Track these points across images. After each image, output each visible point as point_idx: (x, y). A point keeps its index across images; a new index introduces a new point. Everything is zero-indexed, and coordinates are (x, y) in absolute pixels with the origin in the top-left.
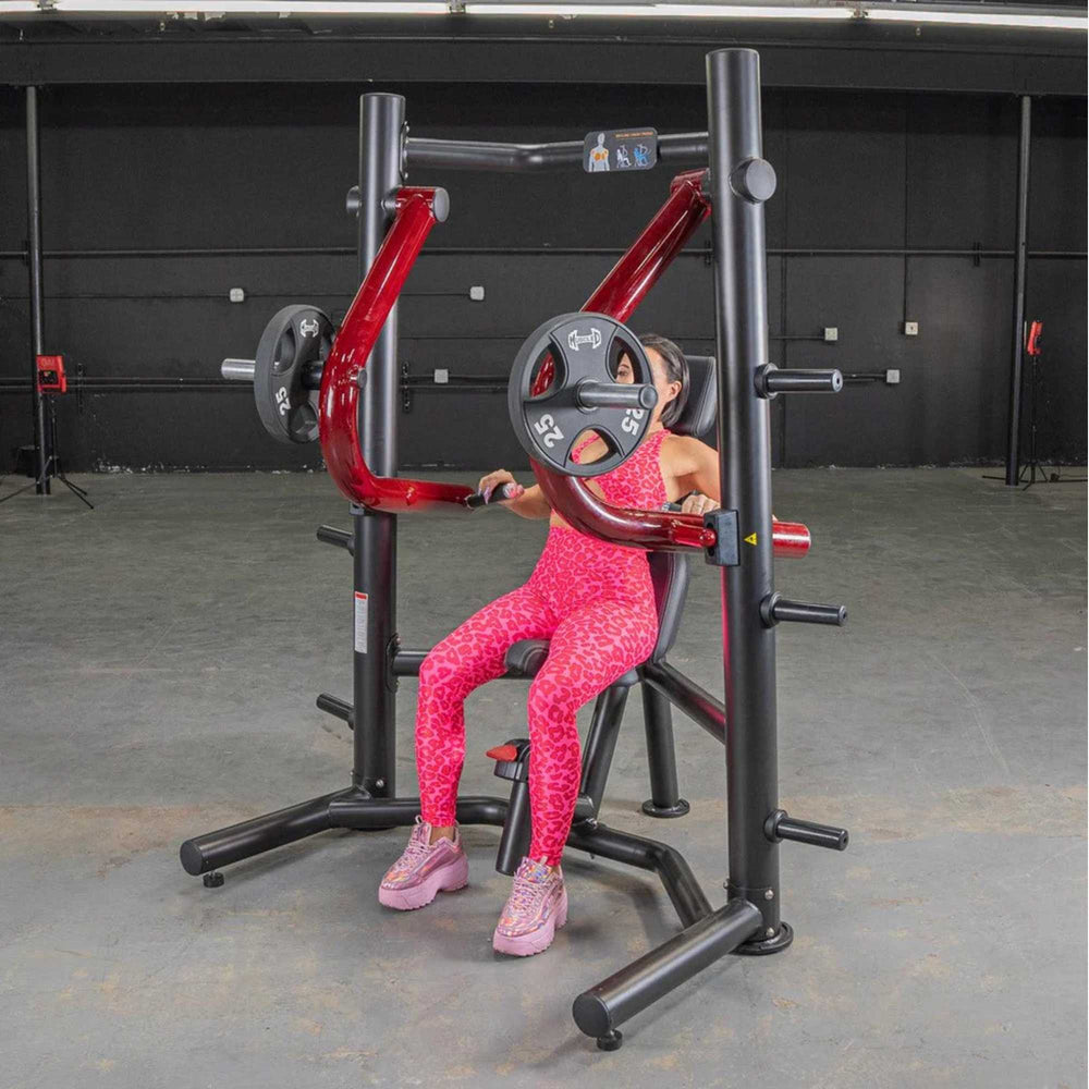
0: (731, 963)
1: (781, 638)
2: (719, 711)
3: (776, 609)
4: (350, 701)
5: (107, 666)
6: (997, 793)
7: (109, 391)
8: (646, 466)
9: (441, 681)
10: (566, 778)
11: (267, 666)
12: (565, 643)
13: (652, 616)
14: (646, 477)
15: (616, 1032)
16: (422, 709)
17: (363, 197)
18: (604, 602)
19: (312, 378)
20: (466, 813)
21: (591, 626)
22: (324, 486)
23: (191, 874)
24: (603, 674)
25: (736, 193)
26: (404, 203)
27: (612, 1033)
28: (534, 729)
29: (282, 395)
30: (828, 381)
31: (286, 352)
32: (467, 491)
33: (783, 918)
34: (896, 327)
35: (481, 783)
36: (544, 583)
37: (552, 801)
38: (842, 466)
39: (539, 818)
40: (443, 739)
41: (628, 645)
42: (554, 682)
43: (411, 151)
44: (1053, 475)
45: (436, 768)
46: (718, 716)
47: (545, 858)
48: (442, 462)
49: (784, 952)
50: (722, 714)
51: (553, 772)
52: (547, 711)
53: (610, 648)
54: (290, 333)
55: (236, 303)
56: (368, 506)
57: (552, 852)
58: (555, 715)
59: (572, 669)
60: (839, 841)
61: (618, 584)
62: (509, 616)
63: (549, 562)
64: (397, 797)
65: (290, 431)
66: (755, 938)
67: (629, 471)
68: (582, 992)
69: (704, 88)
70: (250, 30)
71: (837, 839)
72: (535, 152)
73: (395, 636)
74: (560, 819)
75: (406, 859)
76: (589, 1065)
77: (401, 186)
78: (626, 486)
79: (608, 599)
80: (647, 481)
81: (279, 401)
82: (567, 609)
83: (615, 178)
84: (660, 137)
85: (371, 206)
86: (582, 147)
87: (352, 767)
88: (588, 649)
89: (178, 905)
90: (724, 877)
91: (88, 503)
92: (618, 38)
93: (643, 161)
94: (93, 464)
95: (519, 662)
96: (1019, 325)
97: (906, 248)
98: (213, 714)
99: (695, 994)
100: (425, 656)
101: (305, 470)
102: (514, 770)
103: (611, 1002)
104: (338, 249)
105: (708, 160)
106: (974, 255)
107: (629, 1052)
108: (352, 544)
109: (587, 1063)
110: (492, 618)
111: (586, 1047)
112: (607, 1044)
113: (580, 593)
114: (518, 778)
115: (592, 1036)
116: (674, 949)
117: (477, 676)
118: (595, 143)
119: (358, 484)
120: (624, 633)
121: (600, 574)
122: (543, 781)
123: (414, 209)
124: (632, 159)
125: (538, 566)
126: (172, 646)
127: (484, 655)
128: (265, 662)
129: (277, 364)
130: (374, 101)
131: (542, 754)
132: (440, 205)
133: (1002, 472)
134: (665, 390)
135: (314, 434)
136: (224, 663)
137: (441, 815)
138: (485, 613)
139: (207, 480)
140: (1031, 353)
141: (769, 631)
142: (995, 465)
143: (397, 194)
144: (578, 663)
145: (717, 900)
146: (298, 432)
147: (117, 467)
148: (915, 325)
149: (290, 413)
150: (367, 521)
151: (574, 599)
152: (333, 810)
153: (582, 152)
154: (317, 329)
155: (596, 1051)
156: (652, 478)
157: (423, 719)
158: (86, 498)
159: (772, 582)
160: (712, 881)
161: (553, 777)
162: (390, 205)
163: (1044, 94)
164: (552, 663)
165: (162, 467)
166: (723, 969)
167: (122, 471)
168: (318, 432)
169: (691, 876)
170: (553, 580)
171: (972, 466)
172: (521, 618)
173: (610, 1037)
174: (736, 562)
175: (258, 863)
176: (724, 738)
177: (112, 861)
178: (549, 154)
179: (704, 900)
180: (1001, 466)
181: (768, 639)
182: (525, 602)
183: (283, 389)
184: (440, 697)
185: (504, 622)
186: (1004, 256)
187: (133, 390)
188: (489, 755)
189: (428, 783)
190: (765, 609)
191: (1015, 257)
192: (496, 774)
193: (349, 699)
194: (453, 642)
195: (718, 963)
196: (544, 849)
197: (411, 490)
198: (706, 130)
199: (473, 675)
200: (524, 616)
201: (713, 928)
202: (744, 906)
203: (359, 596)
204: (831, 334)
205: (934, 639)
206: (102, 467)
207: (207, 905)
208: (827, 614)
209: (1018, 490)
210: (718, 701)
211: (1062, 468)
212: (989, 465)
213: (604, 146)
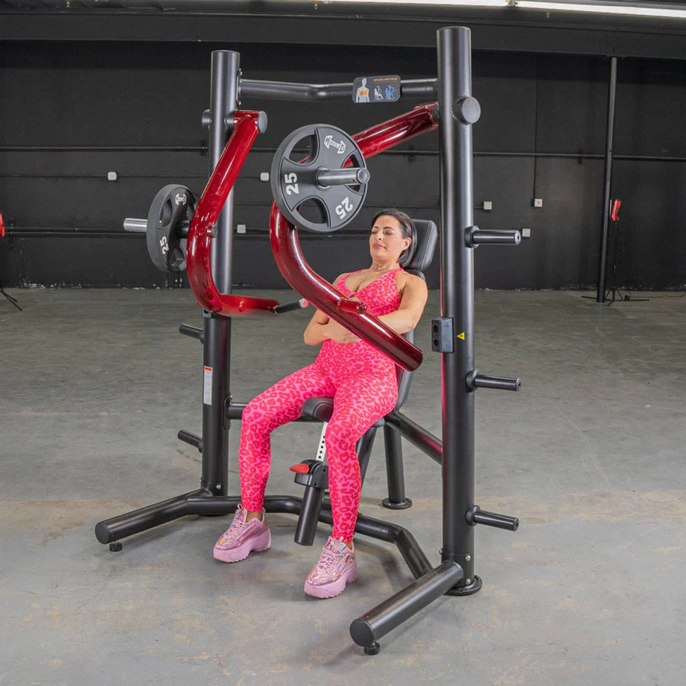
0: (445, 600)
1: (478, 398)
2: (437, 444)
3: (476, 380)
4: (200, 435)
5: (37, 411)
6: (603, 496)
7: (30, 236)
9: (255, 421)
10: (353, 485)
11: (140, 411)
12: (345, 402)
13: (395, 384)
15: (376, 643)
16: (243, 438)
17: (213, 116)
18: (366, 374)
19: (181, 231)
20: (270, 506)
21: (361, 389)
22: (189, 298)
23: (102, 543)
24: (369, 420)
25: (455, 118)
26: (239, 121)
27: (374, 644)
28: (330, 455)
29: (164, 241)
30: (513, 237)
31: (167, 214)
32: (275, 303)
33: (475, 573)
34: (528, 201)
35: (283, 484)
36: (326, 362)
37: (344, 500)
38: (494, 289)
39: (336, 512)
40: (255, 457)
41: (382, 402)
42: (340, 425)
43: (244, 88)
44: (626, 296)
45: (251, 475)
46: (437, 447)
47: (342, 538)
48: (241, 284)
49: (476, 594)
50: (440, 446)
51: (343, 482)
52: (338, 443)
53: (372, 404)
54: (169, 202)
55: (111, 181)
56: (214, 312)
57: (346, 533)
58: (343, 446)
59: (351, 417)
61: (373, 363)
62: (301, 382)
63: (328, 349)
64: (229, 495)
65: (168, 264)
66: (458, 586)
68: (356, 618)
70: (122, 7)
71: (512, 524)
72: (321, 89)
73: (229, 394)
74: (350, 512)
75: (231, 531)
76: (360, 663)
77: (237, 110)
79: (368, 373)
81: (162, 245)
82: (341, 378)
84: (402, 82)
85: (218, 122)
86: (352, 87)
87: (201, 476)
88: (360, 405)
89: (95, 562)
90: (440, 546)
91: (19, 308)
92: (357, 16)
93: (391, 97)
94: (20, 283)
95: (310, 411)
96: (607, 203)
97: (536, 152)
98: (107, 442)
99: (423, 620)
100: (245, 407)
101: (155, 287)
102: (307, 479)
103: (374, 624)
104: (177, 147)
105: (437, 95)
106: (578, 157)
107: (384, 656)
108: (202, 336)
110: (290, 384)
111: (357, 652)
112: (370, 651)
113: (350, 368)
114: (309, 484)
115: (362, 646)
116: (411, 592)
117: (279, 419)
118: (360, 85)
119: (209, 298)
120: (381, 395)
121: (362, 357)
122: (337, 488)
123: (246, 125)
124: (384, 95)
125: (321, 352)
126: (78, 399)
127: (284, 405)
128: (138, 409)
129: (161, 222)
130: (220, 55)
131: (336, 472)
132: (261, 122)
133: (594, 294)
134: (400, 243)
135: (183, 266)
136: (112, 410)
137: (253, 504)
138: (287, 380)
139: (93, 293)
140: (614, 220)
141: (471, 394)
142: (589, 290)
143: (234, 115)
144: (355, 413)
145: (436, 562)
146: (172, 265)
147: (35, 284)
148: (541, 201)
149: (169, 253)
150: (212, 321)
151: (346, 372)
152: (190, 503)
153: (351, 90)
154: (185, 200)
155: (363, 655)
157: (243, 444)
158: (16, 304)
159: (473, 363)
160: (432, 549)
161: (343, 485)
162: (230, 121)
163: (626, 56)
164: (338, 414)
165: (64, 285)
166: (440, 604)
167: (38, 287)
168: (186, 264)
169: (417, 546)
170: (331, 360)
171: (575, 290)
172: (309, 384)
173: (373, 646)
174: (452, 351)
176: (441, 461)
177: (51, 535)
178: (330, 91)
179: (427, 562)
180: (593, 290)
181: (470, 399)
182: (313, 373)
183: (164, 238)
184: (255, 431)
185: (297, 386)
186: (598, 158)
187: (45, 236)
188: (292, 470)
189: (246, 484)
190: (469, 380)
191: (605, 158)
192: (296, 482)
193: (199, 433)
194: (264, 397)
195: (437, 601)
196: (341, 531)
197: (242, 303)
198: (435, 77)
199: (276, 418)
200: (311, 383)
201: (434, 579)
202: (452, 565)
203: (206, 369)
204: (488, 206)
205: (558, 398)
206: (25, 284)
207: (113, 563)
208: (508, 386)
209: (605, 305)
210: (437, 438)
211: (632, 292)
212: (585, 289)
213: (366, 86)
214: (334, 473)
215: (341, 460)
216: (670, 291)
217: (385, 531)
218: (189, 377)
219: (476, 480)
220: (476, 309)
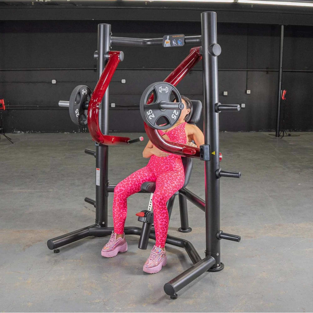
0: (207, 274)
1: (222, 181)
2: (203, 202)
4: (95, 200)
5: (21, 189)
6: (279, 225)
7: (17, 109)
8: (181, 131)
9: (120, 193)
10: (165, 222)
12: (161, 184)
13: (183, 175)
14: (182, 134)
15: (176, 294)
16: (115, 201)
17: (99, 54)
18: (170, 171)
19: (85, 106)
20: (127, 231)
21: (168, 178)
22: (89, 137)
23: (50, 249)
25: (210, 53)
26: (111, 56)
27: (175, 294)
28: (155, 208)
30: (236, 108)
31: (78, 99)
32: (128, 139)
33: (221, 261)
34: (244, 91)
35: (132, 221)
36: (152, 166)
37: (161, 229)
38: (228, 131)
39: (158, 234)
40: (120, 209)
41: (178, 184)
42: (160, 195)
43: (113, 41)
44: (289, 134)
45: (118, 217)
46: (203, 204)
47: (160, 246)
48: (113, 130)
49: (221, 271)
51: (161, 220)
52: (158, 202)
53: (174, 185)
54: (79, 93)
55: (54, 84)
56: (101, 143)
57: (162, 244)
58: (161, 204)
59: (164, 191)
60: (238, 239)
61: (174, 166)
62: (141, 175)
63: (153, 160)
64: (108, 227)
65: (79, 122)
66: (213, 267)
67: (177, 132)
68: (167, 282)
69: (200, 23)
72: (148, 41)
73: (108, 181)
74: (164, 234)
75: (109, 243)
76: (169, 303)
77: (110, 51)
78: (176, 136)
79: (171, 171)
80: (182, 135)
81: (76, 113)
82: (159, 173)
83: (172, 49)
84: (185, 37)
85: (101, 57)
86: (162, 39)
87: (95, 218)
88: (168, 185)
89: (47, 258)
90: (205, 249)
91: (12, 142)
92: (165, 8)
93: (180, 44)
94: (12, 131)
95: (145, 188)
96: (280, 91)
97: (247, 69)
98: (53, 203)
99: (198, 283)
101: (74, 132)
102: (144, 219)
103: (175, 285)
105: (201, 43)
106: (267, 71)
107: (179, 300)
108: (95, 154)
109: (167, 303)
110: (136, 176)
111: (167, 298)
112: (173, 297)
113: (163, 169)
114: (145, 221)
115: (169, 295)
116: (191, 270)
117: (131, 192)
118: (166, 39)
119: (98, 137)
121: (168, 163)
122: (158, 223)
123: (114, 58)
124: (177, 43)
125: (150, 161)
126: (40, 184)
127: (133, 186)
128: (67, 188)
129: (75, 102)
130: (102, 26)
131: (158, 216)
132: (121, 56)
133: (274, 133)
134: (186, 111)
135: (86, 122)
136: (55, 188)
137: (119, 231)
138: (134, 174)
140: (283, 99)
141: (218, 179)
142: (272, 131)
143: (109, 53)
144: (166, 189)
145: (203, 256)
146: (81, 122)
147: (19, 131)
148: (250, 91)
149: (79, 116)
150: (100, 148)
151: (161, 171)
152: (90, 231)
153: (162, 41)
154: (87, 92)
155: (170, 299)
156: (183, 134)
157: (115, 203)
158: (11, 140)
159: (219, 166)
160: (201, 251)
161: (161, 222)
162: (108, 56)
163: (288, 24)
164: (158, 189)
165: (32, 131)
166: (204, 276)
167: (21, 132)
169: (194, 249)
170: (154, 165)
171: (266, 131)
173: (174, 295)
174: (209, 160)
175: (69, 246)
176: (205, 210)
177: (27, 246)
178: (153, 42)
179: (199, 256)
180: (274, 131)
181: (218, 182)
182: (146, 171)
183: (77, 110)
184: (120, 197)
185: (139, 177)
186: (276, 71)
188: (137, 215)
189: (116, 222)
190: (217, 173)
191: (279, 71)
192: (138, 220)
193: (94, 199)
194: (124, 182)
195: (203, 274)
196: (160, 243)
197: (113, 139)
198: (201, 35)
199: (129, 191)
200: (145, 175)
201: (202, 264)
202: (210, 258)
203: (97, 169)
204: (226, 93)
205: (258, 181)
206: (15, 131)
207: (55, 258)
208: (235, 175)
209: (279, 138)
210: (203, 200)
211: (291, 132)
212: (270, 131)
213: (169, 39)
214: (157, 216)
215: (160, 210)
216: (309, 131)
217: (179, 242)
218: (90, 173)
219: (221, 218)
220: (220, 140)
